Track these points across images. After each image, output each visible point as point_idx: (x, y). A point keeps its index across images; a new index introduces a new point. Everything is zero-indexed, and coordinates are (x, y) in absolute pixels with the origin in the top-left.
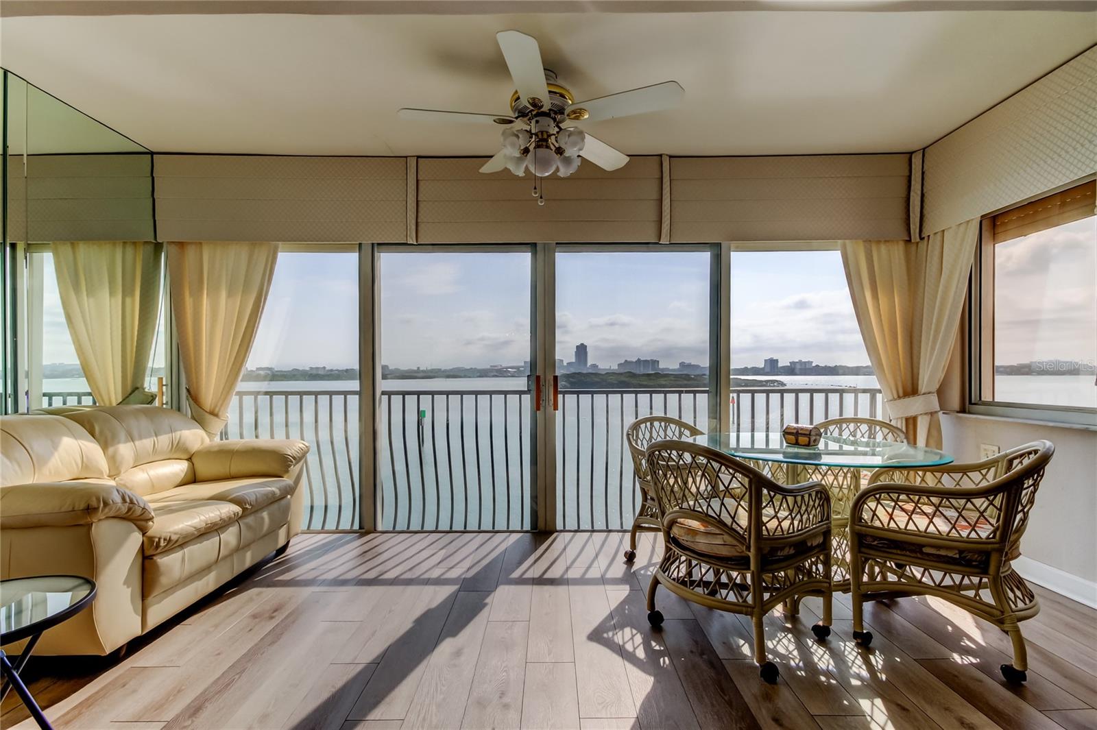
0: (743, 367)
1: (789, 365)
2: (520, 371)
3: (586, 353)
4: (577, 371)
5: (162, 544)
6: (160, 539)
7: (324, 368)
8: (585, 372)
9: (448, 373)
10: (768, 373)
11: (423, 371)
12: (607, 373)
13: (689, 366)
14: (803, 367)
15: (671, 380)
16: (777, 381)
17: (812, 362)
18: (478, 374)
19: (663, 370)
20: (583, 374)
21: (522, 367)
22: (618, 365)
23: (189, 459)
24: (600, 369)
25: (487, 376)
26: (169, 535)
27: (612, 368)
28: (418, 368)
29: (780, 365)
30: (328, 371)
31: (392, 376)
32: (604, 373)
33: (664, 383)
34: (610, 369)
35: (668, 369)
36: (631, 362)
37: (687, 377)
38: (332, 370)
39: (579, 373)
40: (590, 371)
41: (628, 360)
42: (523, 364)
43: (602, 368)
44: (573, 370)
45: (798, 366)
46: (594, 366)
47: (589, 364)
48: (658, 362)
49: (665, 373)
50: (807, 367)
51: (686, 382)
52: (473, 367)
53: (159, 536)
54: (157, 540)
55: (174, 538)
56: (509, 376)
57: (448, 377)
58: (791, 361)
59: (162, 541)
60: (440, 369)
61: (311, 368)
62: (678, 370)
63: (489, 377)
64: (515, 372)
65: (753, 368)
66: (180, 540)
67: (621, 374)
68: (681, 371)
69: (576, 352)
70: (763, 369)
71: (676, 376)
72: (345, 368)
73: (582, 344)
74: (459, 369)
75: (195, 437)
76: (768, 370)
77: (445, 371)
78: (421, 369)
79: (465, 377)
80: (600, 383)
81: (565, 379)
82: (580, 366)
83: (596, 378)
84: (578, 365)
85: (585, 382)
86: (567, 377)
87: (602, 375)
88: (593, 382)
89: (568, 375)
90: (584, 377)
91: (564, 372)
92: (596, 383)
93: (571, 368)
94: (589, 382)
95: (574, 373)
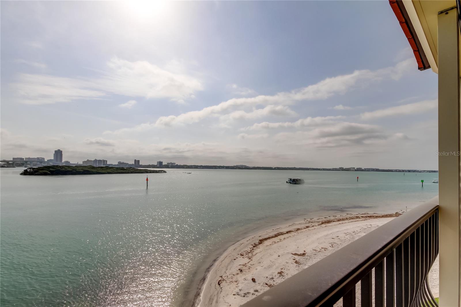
0: (148, 164)
1: (167, 164)
2: (10, 164)
3: (61, 155)
8: (61, 165)
10: (158, 167)
12: (76, 166)
13: (123, 163)
14: (172, 165)
15: (114, 170)
16: (163, 171)
17: (175, 163)
19: (109, 165)
20: (59, 166)
22: (83, 162)
27: (79, 163)
29: (163, 164)
32: (75, 166)
33: (111, 171)
34: (78, 164)
35: (112, 165)
36: (92, 161)
37: (123, 169)
39: (57, 166)
40: (64, 164)
41: (89, 159)
42: (12, 160)
43: (72, 163)
44: (51, 164)
45: (170, 165)
46: (67, 162)
47: (63, 161)
48: (107, 161)
49: (110, 166)
50: (173, 165)
51: (122, 171)
58: (168, 162)
62: (117, 165)
64: (5, 164)
65: (152, 165)
67: (85, 167)
68: (118, 166)
69: (54, 154)
70: (156, 165)
71: (117, 168)
73: (59, 150)
76: (158, 166)
80: (71, 171)
81: (47, 169)
82: (57, 161)
83: (68, 168)
84: (56, 162)
85: (61, 171)
86: (48, 168)
87: (73, 167)
88: (66, 170)
89: (49, 166)
90: (60, 168)
91: (46, 165)
92: (69, 171)
93: (50, 163)
94: (64, 170)
95: (54, 166)
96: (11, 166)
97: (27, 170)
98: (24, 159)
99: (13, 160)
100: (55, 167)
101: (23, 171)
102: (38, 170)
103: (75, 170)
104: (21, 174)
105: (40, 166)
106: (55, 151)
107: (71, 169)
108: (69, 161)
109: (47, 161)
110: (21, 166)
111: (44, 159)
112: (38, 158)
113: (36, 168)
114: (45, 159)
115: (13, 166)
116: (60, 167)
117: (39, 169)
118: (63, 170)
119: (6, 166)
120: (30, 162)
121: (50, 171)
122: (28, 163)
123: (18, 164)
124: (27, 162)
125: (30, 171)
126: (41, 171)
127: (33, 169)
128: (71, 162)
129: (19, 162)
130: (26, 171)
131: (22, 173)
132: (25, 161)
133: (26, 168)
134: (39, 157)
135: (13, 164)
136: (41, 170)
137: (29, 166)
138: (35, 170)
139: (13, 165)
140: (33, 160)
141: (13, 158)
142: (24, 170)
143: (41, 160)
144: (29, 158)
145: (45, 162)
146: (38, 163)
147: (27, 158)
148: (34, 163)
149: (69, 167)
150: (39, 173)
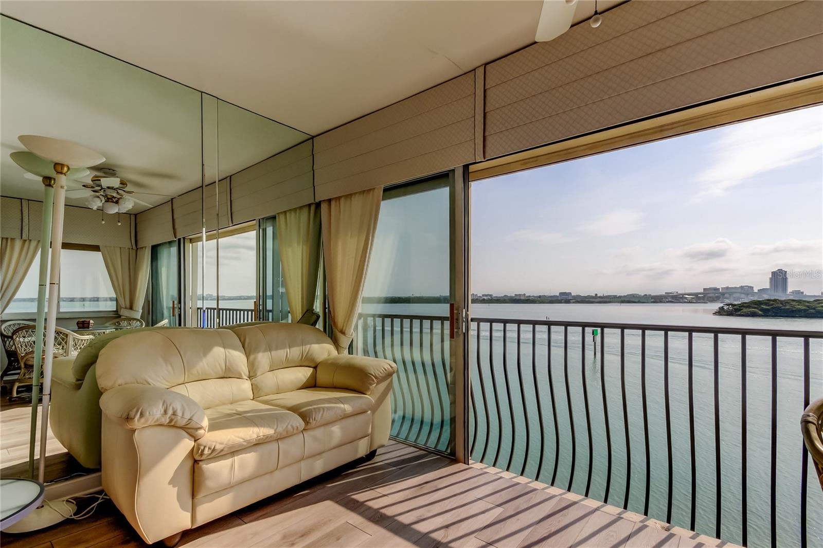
2: (699, 298)
3: (785, 280)
4: (772, 298)
5: (206, 452)
6: (205, 447)
7: (525, 294)
8: (783, 298)
9: (623, 299)
11: (600, 297)
12: (815, 301)
18: (653, 300)
20: (780, 300)
21: (700, 294)
23: (315, 368)
24: (806, 296)
25: (661, 302)
26: (214, 444)
28: (596, 294)
30: (528, 297)
31: (574, 301)
32: (812, 300)
38: (529, 296)
39: (775, 300)
40: (791, 297)
42: (702, 291)
44: (766, 297)
46: (798, 292)
47: (790, 289)
52: (648, 294)
53: (205, 445)
54: (202, 448)
55: (219, 447)
56: (685, 302)
57: (623, 302)
59: (207, 449)
60: (616, 296)
61: (516, 295)
63: (664, 302)
64: (693, 298)
66: (225, 449)
69: (771, 279)
72: (539, 295)
73: (780, 270)
74: (633, 296)
75: (323, 350)
77: (620, 297)
78: (598, 295)
79: (639, 302)
80: (805, 310)
81: (756, 306)
82: (777, 292)
83: (799, 305)
84: (774, 292)
85: (784, 309)
86: (758, 303)
87: (808, 302)
88: (794, 309)
89: (759, 301)
90: (781, 304)
91: (756, 298)
92: (800, 311)
93: (764, 295)
94: (789, 309)
95: (768, 300)
96: (702, 301)
97: (723, 307)
98: (719, 289)
99: (704, 291)
100: (772, 303)
101: (717, 308)
102: (741, 308)
103: (814, 309)
104: (715, 314)
105: (746, 301)
106: (772, 272)
107: (805, 306)
108: (801, 291)
109: (757, 291)
110: (716, 300)
111: (752, 288)
112: (742, 287)
113: (738, 304)
114: (754, 289)
115: (703, 302)
116: (781, 302)
117: (743, 305)
118: (787, 307)
119: (695, 301)
120: (730, 295)
121: (762, 310)
122: (726, 295)
123: (710, 297)
124: (724, 294)
125: (728, 308)
126: (745, 310)
127: (735, 305)
128: (807, 293)
129: (712, 295)
130: (722, 309)
131: (716, 312)
132: (720, 293)
133: (721, 305)
134: (743, 285)
135: (703, 298)
136: (747, 307)
137: (728, 301)
138: (735, 307)
139: (704, 300)
140: (733, 291)
141: (704, 289)
142: (719, 308)
143: (747, 290)
144: (727, 288)
145: (754, 294)
146: (743, 296)
147: (724, 288)
148: (735, 295)
149: (799, 302)
150: (742, 312)
